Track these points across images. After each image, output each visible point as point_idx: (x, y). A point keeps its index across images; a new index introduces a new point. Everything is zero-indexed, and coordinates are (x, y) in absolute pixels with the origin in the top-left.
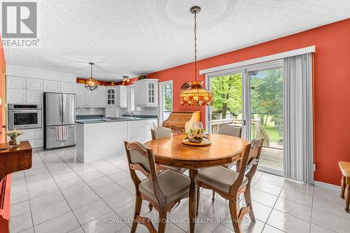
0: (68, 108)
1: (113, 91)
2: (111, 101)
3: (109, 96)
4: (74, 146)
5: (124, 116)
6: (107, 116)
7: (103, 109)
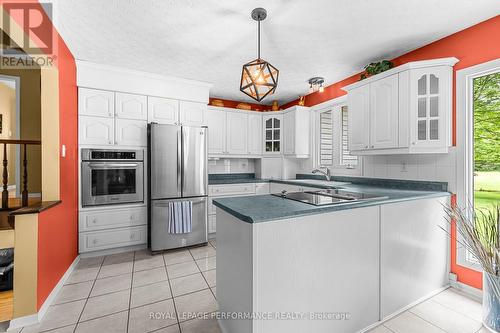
0: (193, 159)
1: (277, 123)
2: (273, 145)
3: (269, 134)
4: (204, 245)
5: (299, 176)
6: (263, 177)
7: (255, 161)
